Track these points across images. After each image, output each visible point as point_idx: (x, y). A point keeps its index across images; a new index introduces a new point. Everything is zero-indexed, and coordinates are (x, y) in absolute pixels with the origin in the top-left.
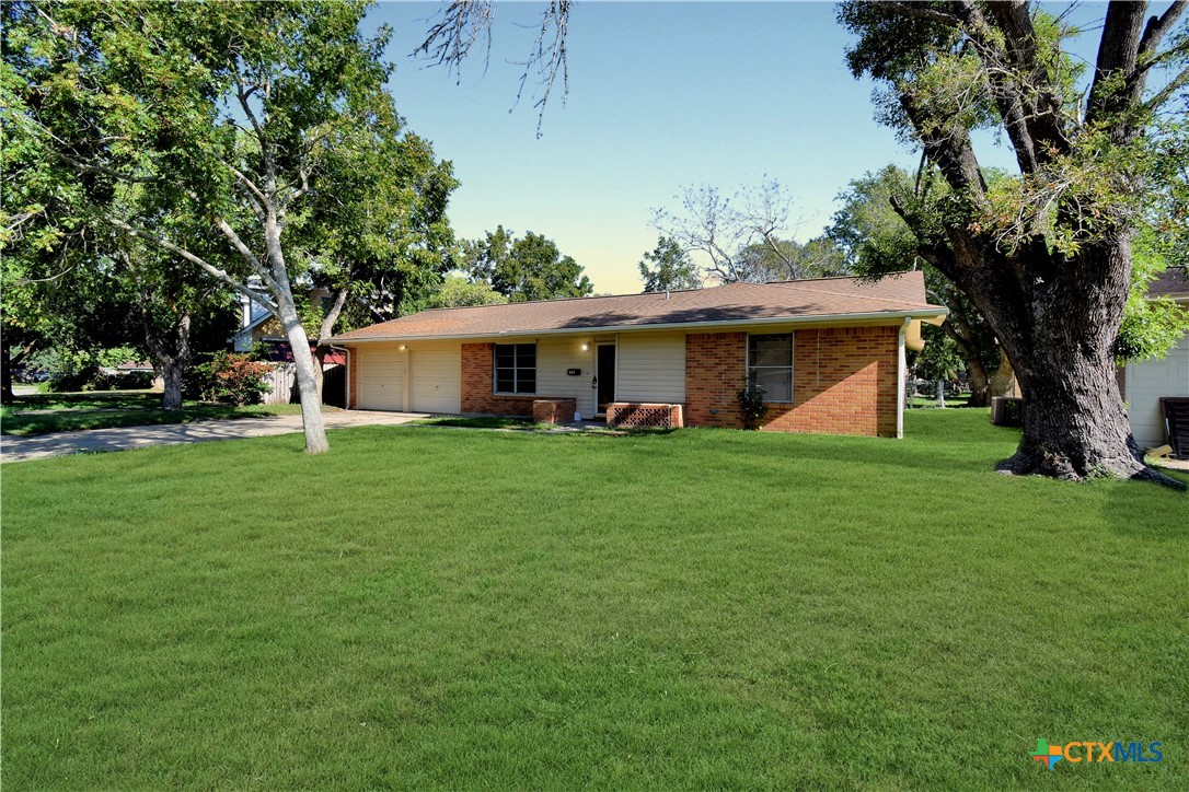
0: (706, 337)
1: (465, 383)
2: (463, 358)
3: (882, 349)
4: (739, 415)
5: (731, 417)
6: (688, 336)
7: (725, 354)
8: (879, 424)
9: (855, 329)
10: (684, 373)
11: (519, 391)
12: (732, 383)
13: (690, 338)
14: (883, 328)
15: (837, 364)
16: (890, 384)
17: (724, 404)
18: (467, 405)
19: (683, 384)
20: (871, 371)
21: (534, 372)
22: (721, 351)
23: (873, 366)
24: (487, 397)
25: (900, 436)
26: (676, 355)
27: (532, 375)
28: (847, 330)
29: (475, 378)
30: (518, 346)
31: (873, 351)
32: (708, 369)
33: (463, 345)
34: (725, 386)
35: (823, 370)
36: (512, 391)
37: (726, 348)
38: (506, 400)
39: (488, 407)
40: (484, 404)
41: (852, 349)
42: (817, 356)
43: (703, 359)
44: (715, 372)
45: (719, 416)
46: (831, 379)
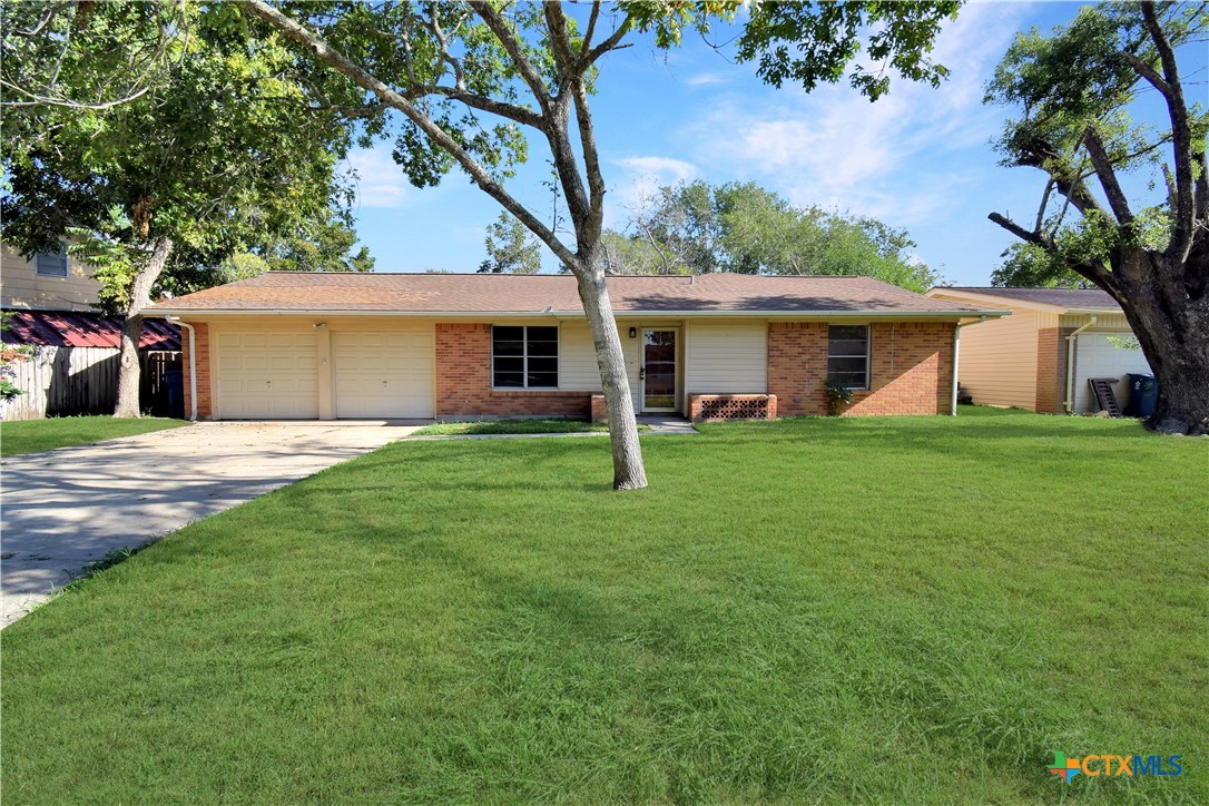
0: (790, 326)
1: (441, 375)
2: (438, 342)
3: (942, 342)
4: (821, 403)
5: (814, 405)
6: (771, 324)
7: (809, 344)
8: (938, 405)
9: (922, 323)
10: (764, 362)
11: (531, 384)
12: (815, 372)
13: (771, 327)
14: (944, 324)
15: (907, 354)
16: (946, 371)
17: (807, 392)
18: (447, 405)
19: (764, 374)
20: (933, 360)
21: (555, 362)
22: (804, 341)
23: (935, 356)
24: (484, 394)
25: (954, 414)
26: (757, 343)
27: (553, 365)
28: (916, 325)
29: (460, 370)
30: (529, 329)
31: (936, 344)
32: (791, 358)
33: (437, 325)
34: (809, 375)
35: (897, 359)
36: (522, 385)
37: (811, 338)
38: (515, 396)
39: (484, 406)
40: (479, 403)
41: (919, 340)
42: (892, 347)
43: (787, 349)
44: (799, 361)
45: (802, 405)
46: (903, 367)
